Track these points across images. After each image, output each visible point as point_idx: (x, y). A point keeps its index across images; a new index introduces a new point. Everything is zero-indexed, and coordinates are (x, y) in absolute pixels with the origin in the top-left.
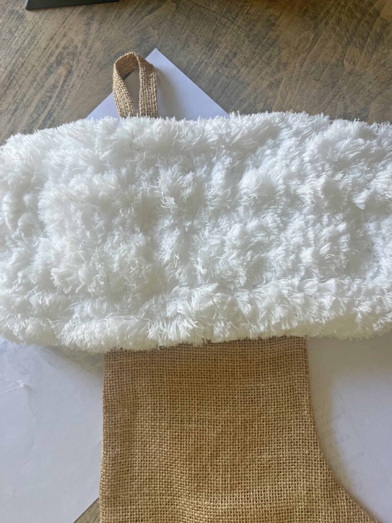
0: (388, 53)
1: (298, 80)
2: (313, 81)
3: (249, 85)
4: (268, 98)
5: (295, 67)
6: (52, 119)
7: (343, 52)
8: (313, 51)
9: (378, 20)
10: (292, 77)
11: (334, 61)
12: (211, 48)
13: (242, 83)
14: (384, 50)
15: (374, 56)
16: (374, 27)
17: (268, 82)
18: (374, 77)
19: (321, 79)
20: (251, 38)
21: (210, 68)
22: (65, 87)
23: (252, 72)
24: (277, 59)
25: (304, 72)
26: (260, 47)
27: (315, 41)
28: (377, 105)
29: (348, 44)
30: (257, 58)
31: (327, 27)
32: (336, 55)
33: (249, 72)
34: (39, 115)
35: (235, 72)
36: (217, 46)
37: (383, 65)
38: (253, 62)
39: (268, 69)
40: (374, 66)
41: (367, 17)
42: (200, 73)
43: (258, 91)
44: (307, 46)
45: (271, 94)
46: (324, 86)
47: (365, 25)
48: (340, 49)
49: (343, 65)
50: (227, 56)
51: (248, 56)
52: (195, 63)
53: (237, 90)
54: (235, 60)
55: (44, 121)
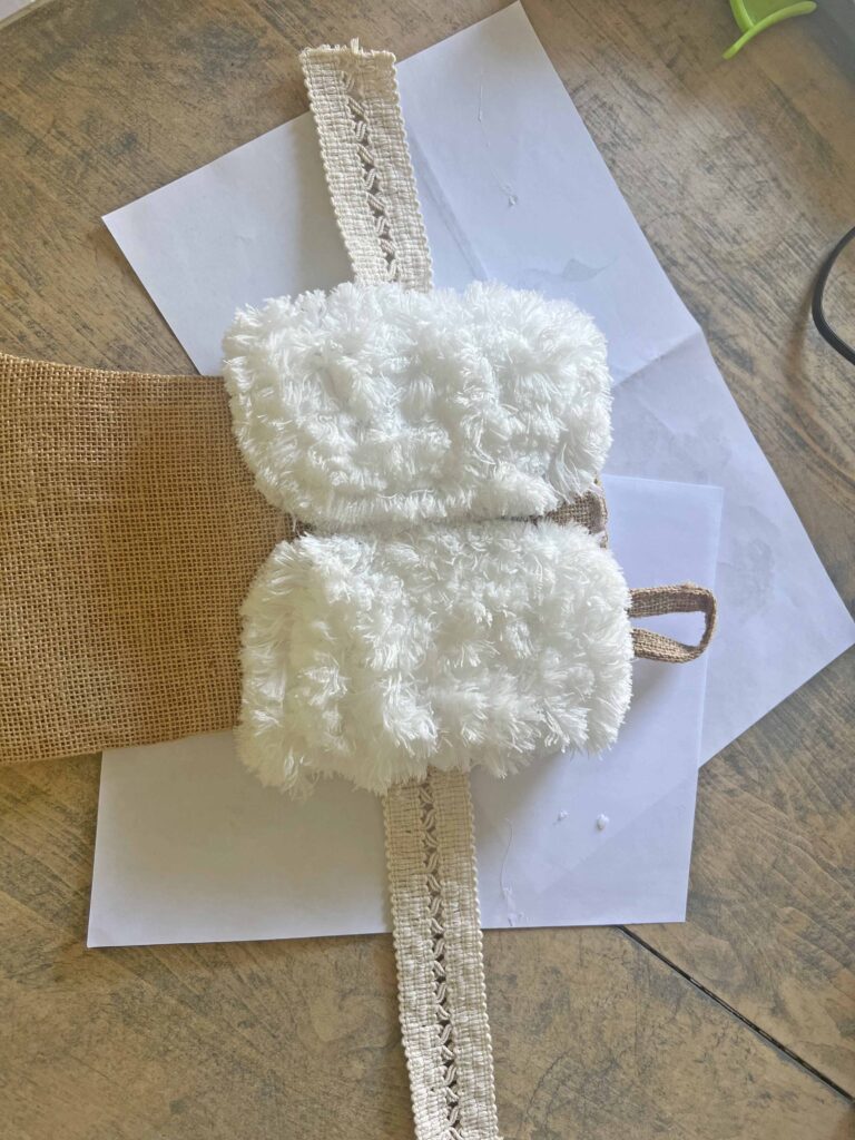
0: (791, 973)
1: (779, 835)
2: (773, 858)
3: (787, 761)
4: (763, 788)
5: (798, 833)
6: (796, 447)
7: (805, 907)
8: (815, 862)
9: (837, 965)
10: (786, 828)
11: (795, 892)
12: (847, 712)
13: (791, 752)
14: (797, 968)
15: (790, 953)
16: (830, 958)
17: (785, 790)
18: (762, 950)
19: (775, 871)
20: (848, 773)
21: (820, 706)
22: (837, 477)
23: (804, 769)
24: (813, 808)
25: (788, 847)
26: (835, 785)
27: (826, 867)
28: (724, 950)
29: (814, 916)
30: (820, 779)
31: (842, 889)
32: (802, 896)
33: (803, 764)
34: (805, 428)
35: (808, 743)
36: (847, 721)
37: (777, 966)
38: (816, 772)
39: (802, 792)
40: (777, 951)
41: (844, 948)
42: (816, 690)
43: (775, 773)
44: (822, 856)
45: (768, 792)
46: (764, 875)
47: (834, 945)
48: (809, 903)
49: (787, 905)
50: (832, 734)
51: (826, 766)
52: (831, 684)
53: (782, 743)
54: (823, 745)
55: (796, 433)
